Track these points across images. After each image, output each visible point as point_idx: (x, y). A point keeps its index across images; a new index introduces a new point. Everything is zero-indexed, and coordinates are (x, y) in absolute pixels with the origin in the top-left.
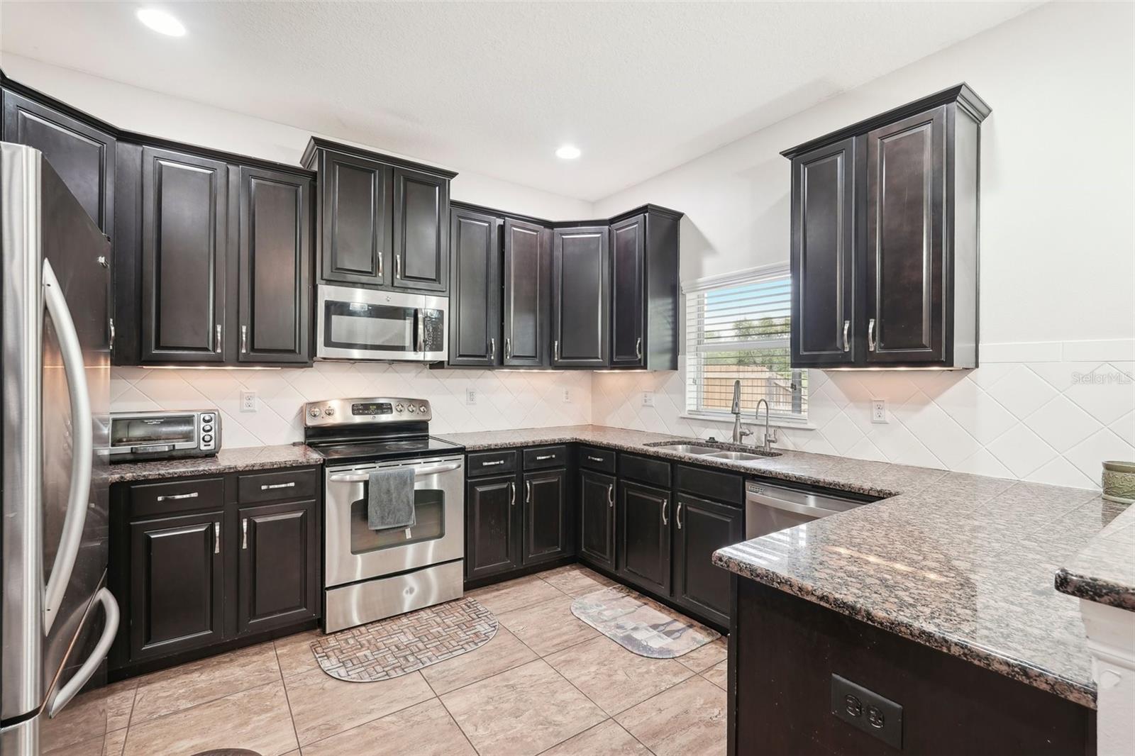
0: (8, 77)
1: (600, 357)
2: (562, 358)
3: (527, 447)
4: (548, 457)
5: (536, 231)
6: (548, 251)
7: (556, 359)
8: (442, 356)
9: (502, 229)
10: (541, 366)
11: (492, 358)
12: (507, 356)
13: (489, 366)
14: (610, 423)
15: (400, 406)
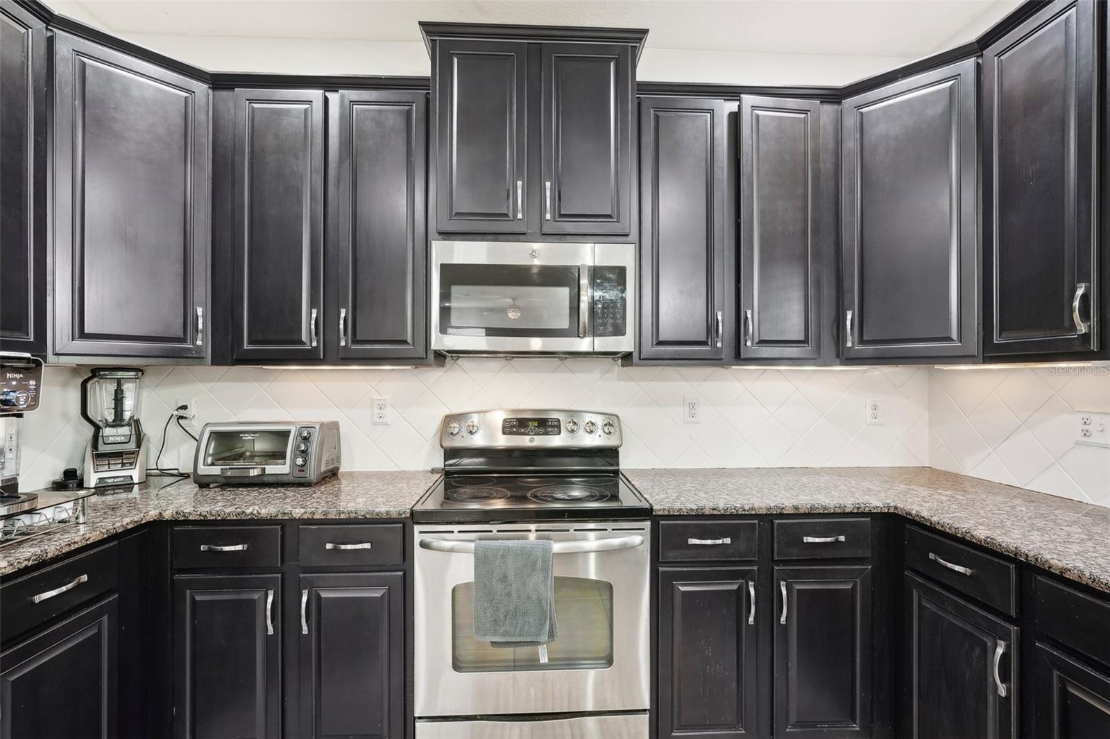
0: (56, 13)
1: (954, 335)
2: (862, 341)
3: (781, 515)
4: (829, 540)
5: (805, 112)
6: (831, 146)
7: (849, 344)
8: (625, 343)
9: (735, 119)
10: (817, 358)
11: (719, 345)
12: (746, 341)
13: (714, 360)
14: (973, 467)
15: (572, 424)
